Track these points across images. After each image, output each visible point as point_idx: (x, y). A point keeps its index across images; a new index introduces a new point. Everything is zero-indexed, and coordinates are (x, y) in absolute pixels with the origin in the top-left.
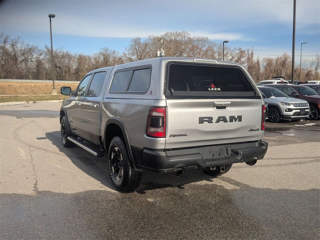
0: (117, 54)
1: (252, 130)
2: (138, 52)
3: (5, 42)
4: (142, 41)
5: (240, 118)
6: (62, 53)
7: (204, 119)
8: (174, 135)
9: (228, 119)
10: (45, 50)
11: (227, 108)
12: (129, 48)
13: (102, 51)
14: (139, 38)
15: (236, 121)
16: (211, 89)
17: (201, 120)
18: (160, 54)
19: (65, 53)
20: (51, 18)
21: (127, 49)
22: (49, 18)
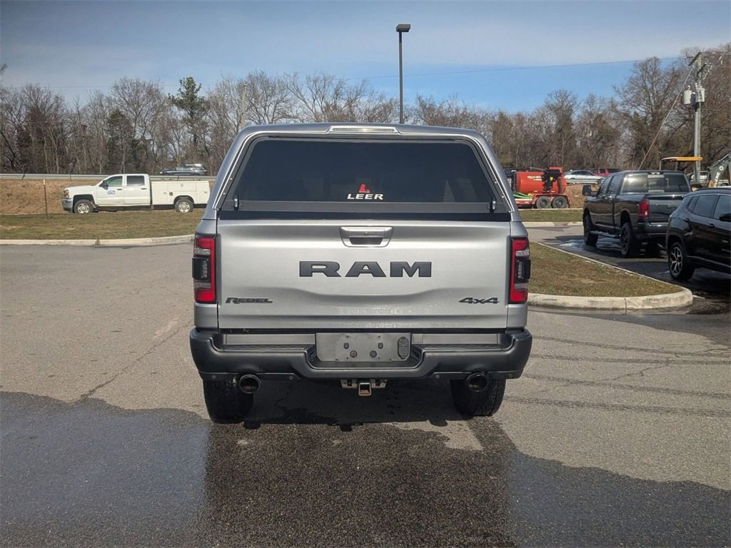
0: (598, 106)
1: (471, 301)
2: (651, 95)
3: (337, 95)
4: (663, 67)
5: (425, 270)
6: (454, 111)
7: (314, 267)
8: (237, 299)
9: (387, 270)
10: (417, 106)
11: (384, 243)
12: (626, 88)
13: (554, 101)
14: (656, 59)
15: (411, 275)
16: (354, 196)
17: (306, 269)
18: (693, 98)
19: (461, 112)
20: (403, 33)
21: (621, 91)
22: (398, 33)
